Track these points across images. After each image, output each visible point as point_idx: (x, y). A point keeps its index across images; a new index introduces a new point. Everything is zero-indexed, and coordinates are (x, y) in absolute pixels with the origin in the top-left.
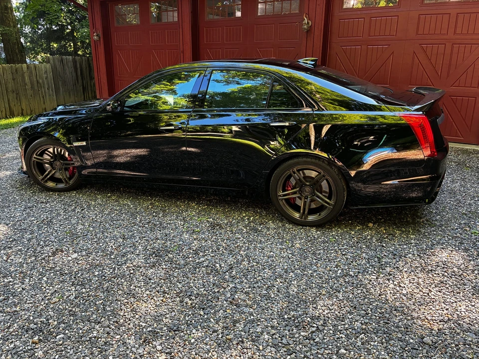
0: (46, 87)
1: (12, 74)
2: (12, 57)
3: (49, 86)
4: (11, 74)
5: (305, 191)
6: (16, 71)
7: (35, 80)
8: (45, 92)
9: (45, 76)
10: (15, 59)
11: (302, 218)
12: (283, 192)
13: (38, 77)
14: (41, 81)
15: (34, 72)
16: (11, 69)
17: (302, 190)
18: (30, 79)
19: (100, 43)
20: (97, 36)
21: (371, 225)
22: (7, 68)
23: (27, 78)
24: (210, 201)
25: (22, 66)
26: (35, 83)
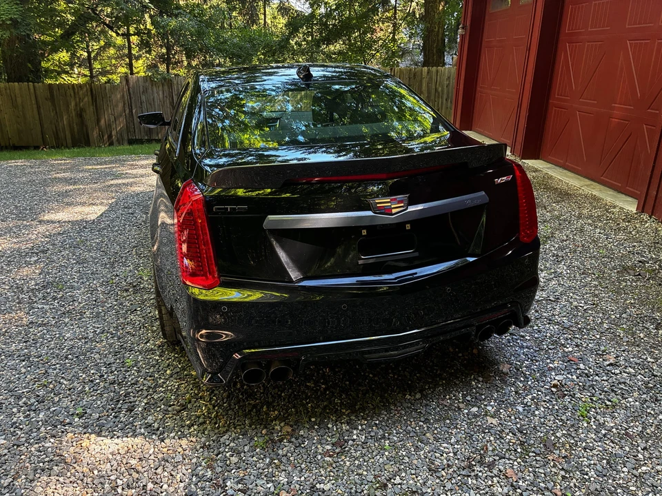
0: (445, 97)
1: (410, 79)
3: (448, 96)
6: (415, 75)
7: (434, 87)
8: (442, 103)
9: (446, 83)
10: (431, 60)
13: (438, 83)
14: (440, 89)
15: (434, 77)
18: (428, 86)
22: (405, 72)
23: (424, 85)
25: (422, 70)
26: (433, 91)
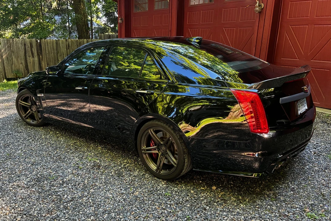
2: (81, 35)
4: (76, 45)
5: (162, 149)
6: (80, 44)
11: (157, 171)
12: (147, 147)
16: (77, 43)
17: (159, 147)
19: (123, 24)
20: (121, 20)
21: (214, 188)
22: (74, 42)
24: (113, 147)
25: (83, 41)
